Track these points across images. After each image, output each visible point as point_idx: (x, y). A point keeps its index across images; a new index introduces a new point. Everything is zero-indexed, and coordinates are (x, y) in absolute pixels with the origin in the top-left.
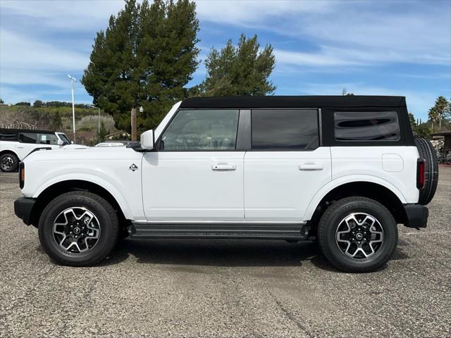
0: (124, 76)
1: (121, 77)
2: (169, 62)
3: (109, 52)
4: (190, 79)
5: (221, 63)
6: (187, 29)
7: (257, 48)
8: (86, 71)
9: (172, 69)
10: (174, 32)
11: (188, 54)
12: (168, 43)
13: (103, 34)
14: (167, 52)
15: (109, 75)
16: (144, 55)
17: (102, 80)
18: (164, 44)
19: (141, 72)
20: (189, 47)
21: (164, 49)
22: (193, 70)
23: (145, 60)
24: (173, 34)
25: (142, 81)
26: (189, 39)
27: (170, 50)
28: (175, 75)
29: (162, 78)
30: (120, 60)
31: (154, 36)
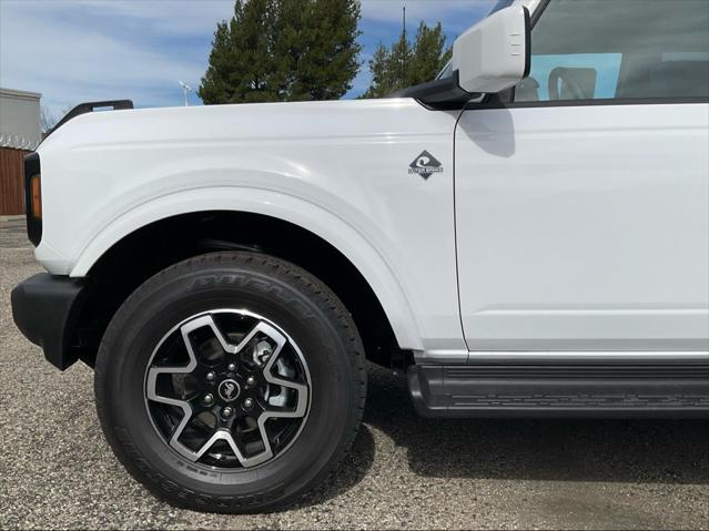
0: (256, 85)
1: (253, 87)
2: (319, 63)
3: (235, 51)
4: (349, 88)
5: (392, 64)
6: (344, 16)
7: (442, 41)
8: (203, 80)
9: (324, 73)
10: (327, 19)
11: (345, 53)
12: (318, 37)
13: (225, 25)
14: (318, 48)
15: (236, 83)
16: (284, 55)
17: (227, 90)
18: (313, 38)
19: (281, 78)
20: (347, 41)
21: (312, 45)
22: (353, 75)
23: (285, 62)
24: (325, 23)
25: (281, 92)
26: (347, 31)
27: (321, 45)
28: (328, 82)
29: (310, 86)
30: (251, 60)
31: (298, 27)
